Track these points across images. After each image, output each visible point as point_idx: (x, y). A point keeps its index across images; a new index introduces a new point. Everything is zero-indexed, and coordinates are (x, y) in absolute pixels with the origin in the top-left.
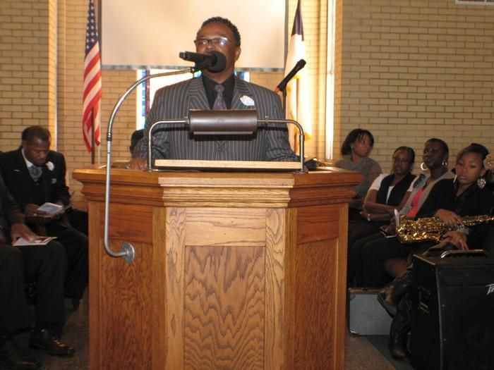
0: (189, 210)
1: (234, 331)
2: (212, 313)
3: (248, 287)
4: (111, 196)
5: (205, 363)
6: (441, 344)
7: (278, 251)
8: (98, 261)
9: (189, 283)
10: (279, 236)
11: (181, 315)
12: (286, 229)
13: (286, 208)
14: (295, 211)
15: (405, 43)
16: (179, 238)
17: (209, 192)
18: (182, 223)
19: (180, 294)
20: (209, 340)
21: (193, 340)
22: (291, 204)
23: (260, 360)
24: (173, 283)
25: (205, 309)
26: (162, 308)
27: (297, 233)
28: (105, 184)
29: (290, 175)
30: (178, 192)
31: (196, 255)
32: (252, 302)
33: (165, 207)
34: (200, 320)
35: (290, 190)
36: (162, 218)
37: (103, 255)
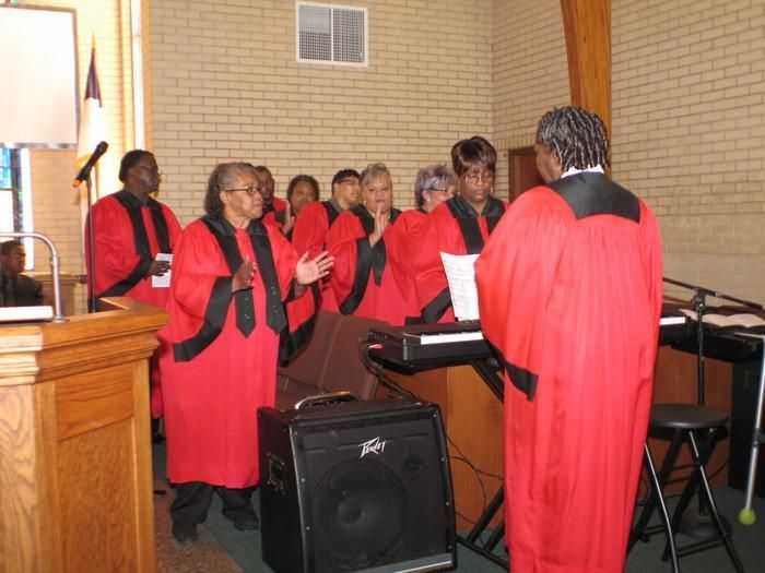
6: (304, 535)
7: (23, 457)
10: (23, 434)
12: (36, 419)
13: (32, 384)
14: (51, 387)
15: (236, 111)
29: (36, 328)
35: (38, 354)
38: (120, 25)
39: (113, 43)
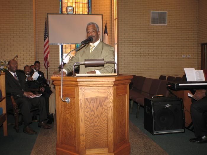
0: (85, 88)
1: (99, 122)
2: (93, 116)
3: (102, 109)
4: (63, 84)
5: (91, 131)
6: (153, 122)
7: (111, 98)
8: (59, 102)
9: (86, 108)
10: (111, 94)
11: (84, 118)
12: (113, 92)
14: (115, 87)
15: (137, 36)
16: (83, 96)
17: (91, 82)
18: (83, 92)
19: (83, 112)
20: (92, 124)
21: (87, 125)
22: (114, 85)
23: (106, 129)
24: (81, 108)
25: (91, 115)
26: (78, 116)
28: (61, 81)
29: (114, 77)
30: (82, 83)
31: (88, 100)
32: (104, 113)
33: (79, 87)
34: (89, 119)
35: (114, 81)
36: (78, 90)
37: (60, 101)
39: (110, 21)
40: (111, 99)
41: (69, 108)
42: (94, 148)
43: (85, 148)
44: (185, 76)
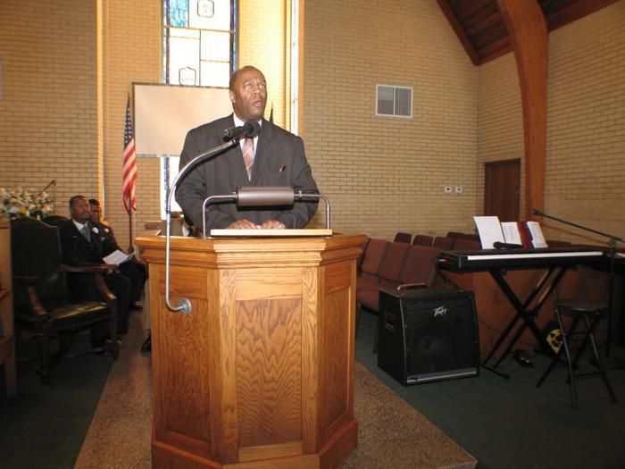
0: (239, 271)
1: (277, 368)
2: (259, 355)
3: (288, 333)
4: (170, 260)
5: (254, 396)
6: (405, 353)
7: (312, 301)
8: (159, 313)
9: (240, 332)
10: (313, 290)
11: (234, 359)
12: (318, 283)
13: (318, 267)
14: (324, 268)
16: (231, 295)
17: (255, 255)
18: (232, 282)
19: (232, 341)
20: (257, 377)
21: (244, 378)
22: (322, 264)
23: (298, 390)
24: (226, 332)
25: (254, 351)
26: (217, 353)
27: (326, 287)
28: (165, 250)
29: (322, 240)
30: (230, 256)
31: (245, 309)
32: (291, 344)
33: (218, 269)
34: (250, 361)
35: (322, 253)
36: (216, 278)
37: (162, 308)
38: (285, 97)
39: (281, 106)
40: (314, 303)
41: (189, 329)
42: (264, 444)
43: (236, 446)
44: (477, 238)
